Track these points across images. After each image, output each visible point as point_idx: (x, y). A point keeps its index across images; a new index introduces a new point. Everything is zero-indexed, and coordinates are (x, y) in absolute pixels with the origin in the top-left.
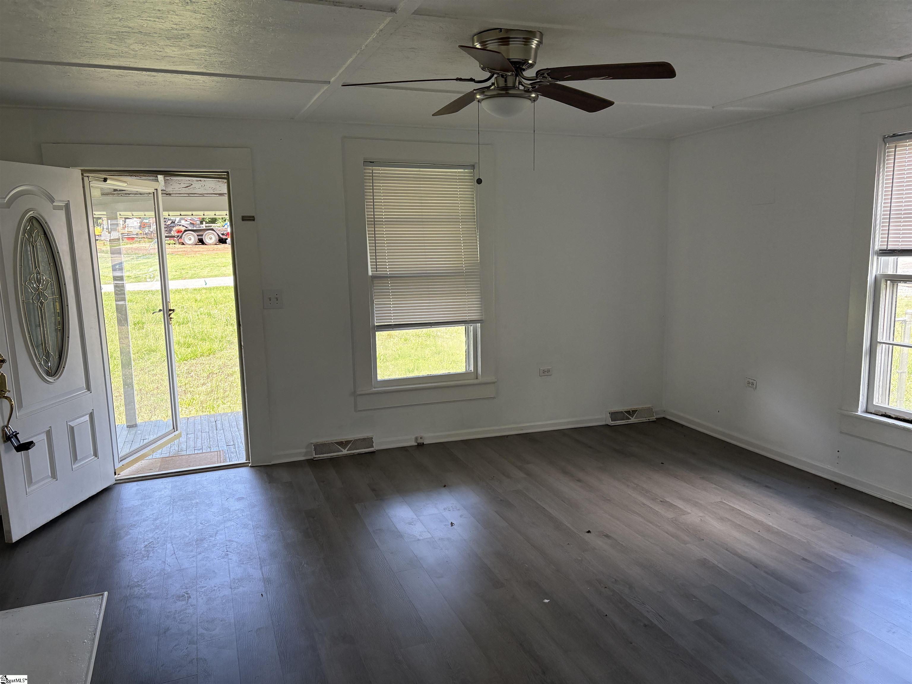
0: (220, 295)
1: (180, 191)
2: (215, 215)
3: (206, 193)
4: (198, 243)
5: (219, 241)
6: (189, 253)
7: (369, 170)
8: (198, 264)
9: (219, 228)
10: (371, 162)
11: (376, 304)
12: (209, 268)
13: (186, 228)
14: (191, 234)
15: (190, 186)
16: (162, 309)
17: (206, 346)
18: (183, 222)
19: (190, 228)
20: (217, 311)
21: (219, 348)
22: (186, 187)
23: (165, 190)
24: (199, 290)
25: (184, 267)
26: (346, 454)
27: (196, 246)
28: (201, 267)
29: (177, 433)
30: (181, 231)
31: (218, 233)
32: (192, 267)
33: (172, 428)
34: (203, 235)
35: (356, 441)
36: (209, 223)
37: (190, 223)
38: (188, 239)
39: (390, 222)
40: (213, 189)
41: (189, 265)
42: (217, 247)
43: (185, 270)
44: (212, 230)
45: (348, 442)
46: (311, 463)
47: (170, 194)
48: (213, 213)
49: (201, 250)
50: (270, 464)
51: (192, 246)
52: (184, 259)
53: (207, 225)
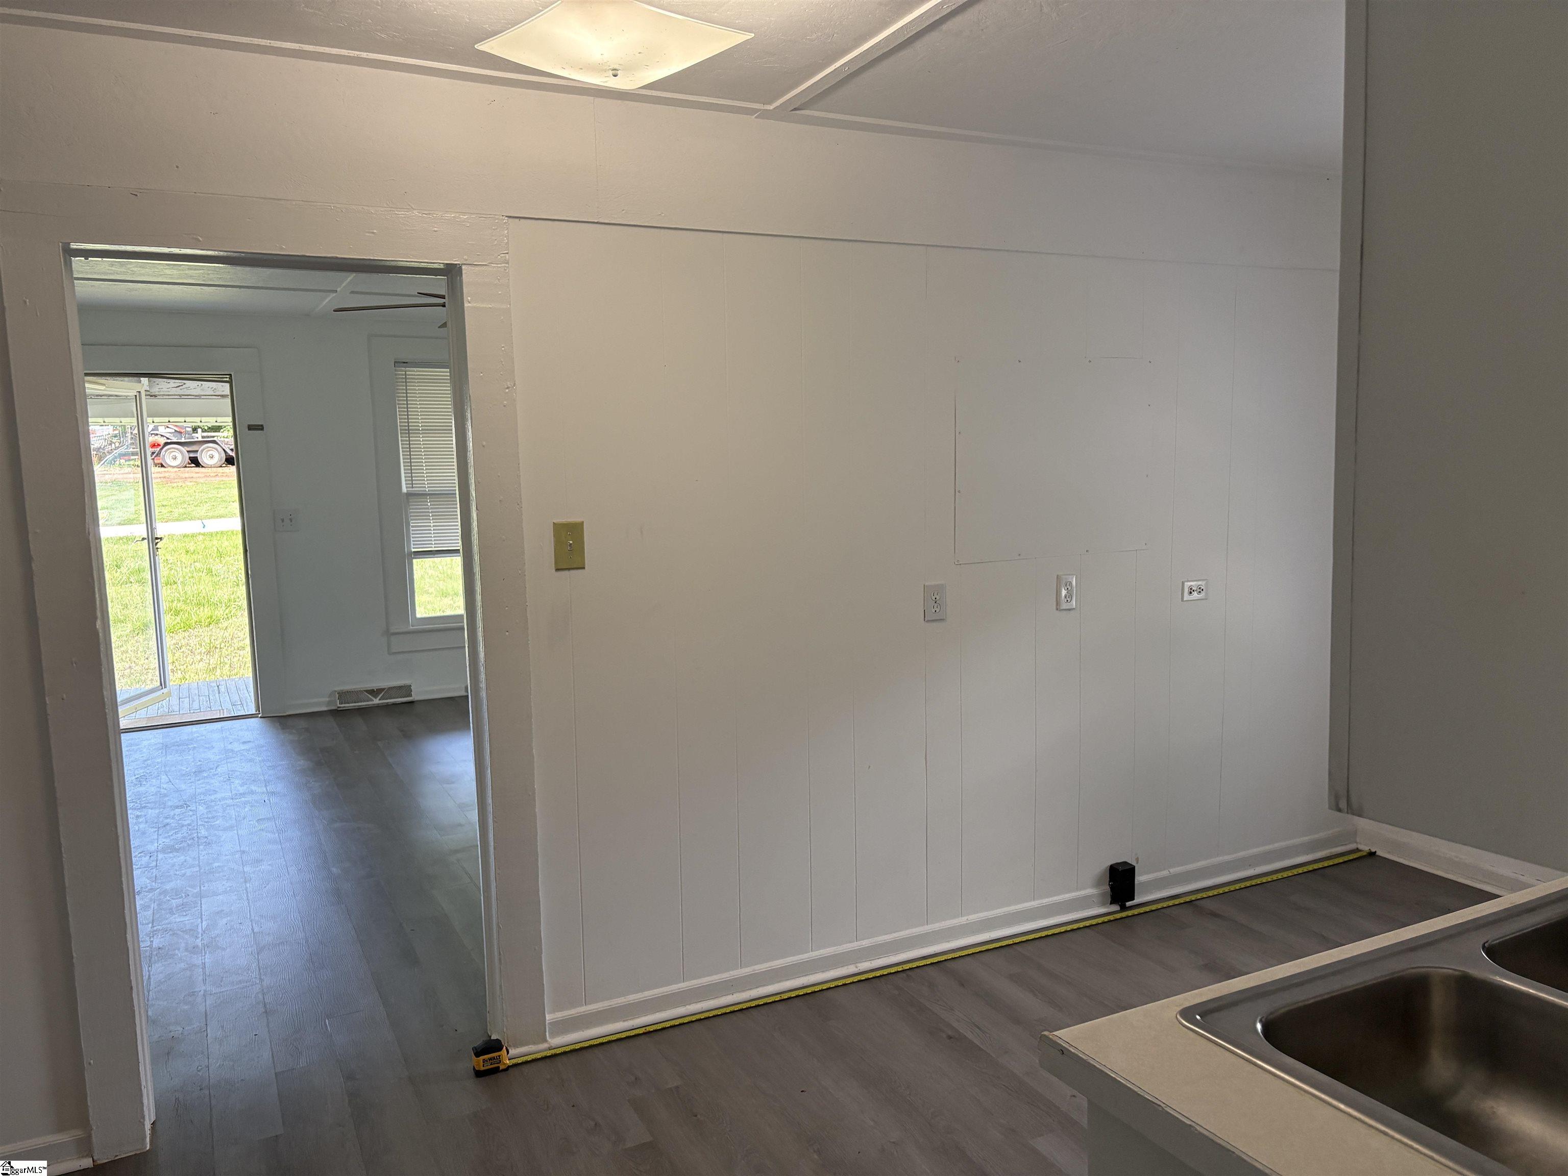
0: (226, 543)
1: (169, 391)
2: (216, 422)
3: (205, 394)
4: (189, 464)
5: (226, 461)
6: (173, 481)
7: (401, 371)
8: (189, 498)
9: (226, 440)
10: (404, 363)
11: (412, 527)
12: (208, 504)
13: (168, 439)
14: (177, 449)
15: (182, 385)
16: (146, 537)
17: (205, 612)
18: (162, 430)
19: (175, 440)
20: (221, 565)
21: (225, 615)
22: (176, 387)
23: (149, 391)
24: (193, 536)
25: (164, 503)
26: (378, 704)
27: (186, 469)
28: (194, 502)
29: (165, 691)
30: (159, 445)
31: (224, 448)
32: (179, 502)
33: (159, 684)
34: (197, 451)
35: (390, 689)
36: (208, 432)
37: (174, 431)
38: (171, 458)
39: (427, 431)
40: (213, 389)
41: (174, 500)
42: (223, 471)
43: (167, 507)
44: (214, 442)
45: (380, 691)
46: (336, 713)
47: (155, 396)
48: (214, 419)
49: (195, 475)
50: (285, 714)
51: (179, 469)
52: (164, 490)
53: (205, 434)
